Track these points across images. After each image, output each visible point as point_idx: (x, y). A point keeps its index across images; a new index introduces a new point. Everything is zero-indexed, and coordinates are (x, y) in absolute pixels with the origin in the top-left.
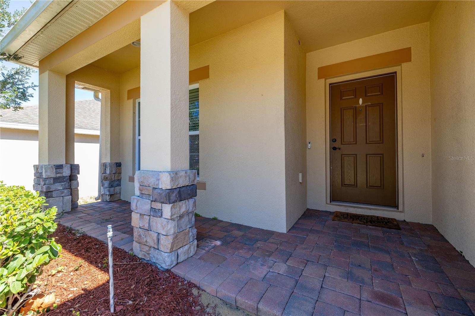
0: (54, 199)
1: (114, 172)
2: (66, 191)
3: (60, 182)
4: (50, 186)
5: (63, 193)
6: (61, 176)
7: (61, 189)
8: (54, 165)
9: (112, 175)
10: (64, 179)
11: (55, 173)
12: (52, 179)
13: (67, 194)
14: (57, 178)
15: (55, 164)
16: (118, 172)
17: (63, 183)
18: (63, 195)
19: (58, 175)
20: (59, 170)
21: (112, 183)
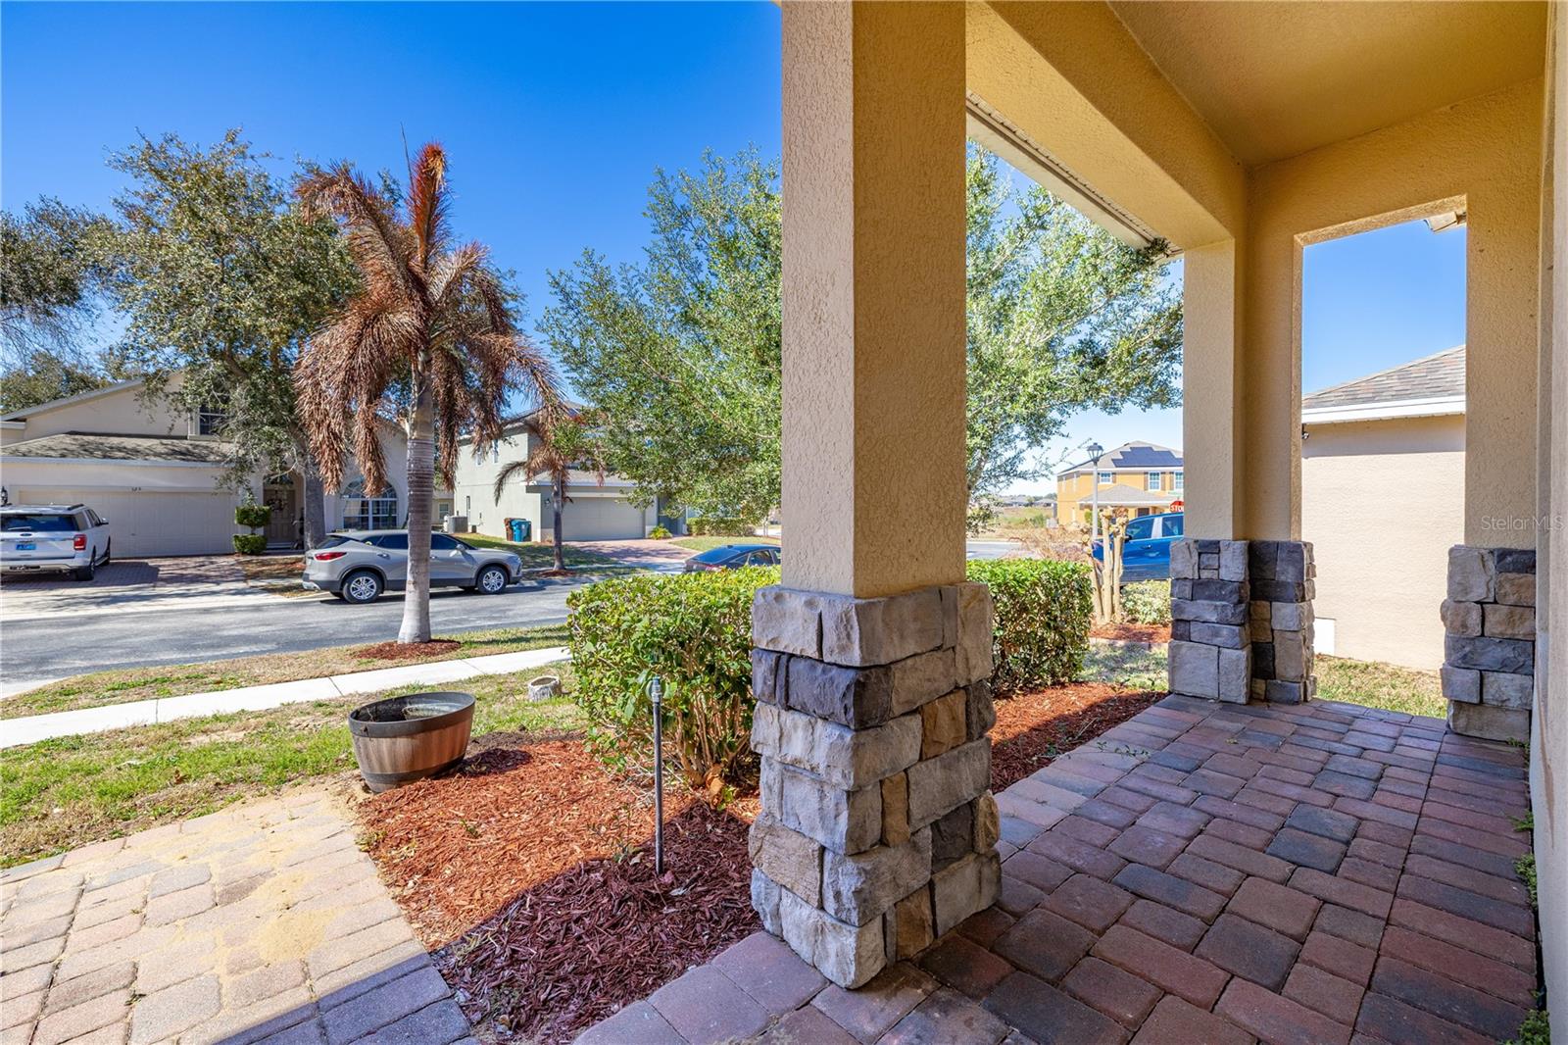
0: (1192, 647)
1: (1479, 592)
2: (1225, 630)
3: (1210, 598)
4: (1183, 605)
5: (1216, 634)
6: (1215, 577)
7: (1214, 619)
8: (1196, 541)
9: (1468, 611)
10: (1221, 588)
11: (1196, 567)
12: (1189, 584)
13: (1230, 643)
14: (1201, 584)
15: (1202, 537)
16: (1512, 599)
17: (1218, 603)
18: (1218, 641)
19: (1205, 574)
20: (1208, 559)
21: (1467, 649)
